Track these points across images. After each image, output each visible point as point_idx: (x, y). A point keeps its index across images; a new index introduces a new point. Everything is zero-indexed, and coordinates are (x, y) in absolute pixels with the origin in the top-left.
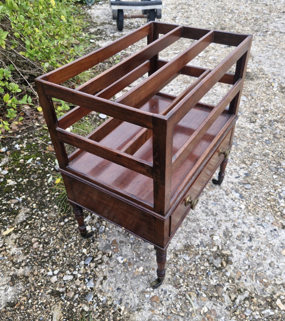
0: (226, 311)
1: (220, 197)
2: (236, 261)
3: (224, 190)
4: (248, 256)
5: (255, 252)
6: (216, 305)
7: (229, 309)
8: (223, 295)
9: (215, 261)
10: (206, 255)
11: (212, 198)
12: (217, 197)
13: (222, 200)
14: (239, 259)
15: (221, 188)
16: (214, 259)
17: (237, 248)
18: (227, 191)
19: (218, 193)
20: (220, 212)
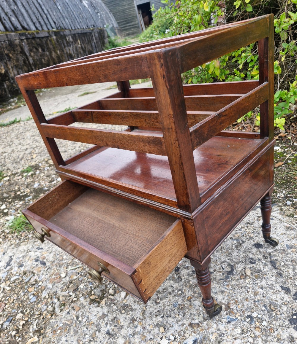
0: (55, 290)
1: (188, 314)
2: (90, 309)
3: (201, 322)
4: (90, 323)
5: (91, 333)
6: (62, 284)
7: (55, 294)
8: (67, 291)
9: (99, 289)
10: (109, 284)
11: (187, 303)
12: (187, 310)
13: (181, 316)
14: (91, 314)
15: (205, 319)
16: (101, 289)
17: (104, 314)
18: (198, 327)
19: (195, 312)
20: (161, 308)
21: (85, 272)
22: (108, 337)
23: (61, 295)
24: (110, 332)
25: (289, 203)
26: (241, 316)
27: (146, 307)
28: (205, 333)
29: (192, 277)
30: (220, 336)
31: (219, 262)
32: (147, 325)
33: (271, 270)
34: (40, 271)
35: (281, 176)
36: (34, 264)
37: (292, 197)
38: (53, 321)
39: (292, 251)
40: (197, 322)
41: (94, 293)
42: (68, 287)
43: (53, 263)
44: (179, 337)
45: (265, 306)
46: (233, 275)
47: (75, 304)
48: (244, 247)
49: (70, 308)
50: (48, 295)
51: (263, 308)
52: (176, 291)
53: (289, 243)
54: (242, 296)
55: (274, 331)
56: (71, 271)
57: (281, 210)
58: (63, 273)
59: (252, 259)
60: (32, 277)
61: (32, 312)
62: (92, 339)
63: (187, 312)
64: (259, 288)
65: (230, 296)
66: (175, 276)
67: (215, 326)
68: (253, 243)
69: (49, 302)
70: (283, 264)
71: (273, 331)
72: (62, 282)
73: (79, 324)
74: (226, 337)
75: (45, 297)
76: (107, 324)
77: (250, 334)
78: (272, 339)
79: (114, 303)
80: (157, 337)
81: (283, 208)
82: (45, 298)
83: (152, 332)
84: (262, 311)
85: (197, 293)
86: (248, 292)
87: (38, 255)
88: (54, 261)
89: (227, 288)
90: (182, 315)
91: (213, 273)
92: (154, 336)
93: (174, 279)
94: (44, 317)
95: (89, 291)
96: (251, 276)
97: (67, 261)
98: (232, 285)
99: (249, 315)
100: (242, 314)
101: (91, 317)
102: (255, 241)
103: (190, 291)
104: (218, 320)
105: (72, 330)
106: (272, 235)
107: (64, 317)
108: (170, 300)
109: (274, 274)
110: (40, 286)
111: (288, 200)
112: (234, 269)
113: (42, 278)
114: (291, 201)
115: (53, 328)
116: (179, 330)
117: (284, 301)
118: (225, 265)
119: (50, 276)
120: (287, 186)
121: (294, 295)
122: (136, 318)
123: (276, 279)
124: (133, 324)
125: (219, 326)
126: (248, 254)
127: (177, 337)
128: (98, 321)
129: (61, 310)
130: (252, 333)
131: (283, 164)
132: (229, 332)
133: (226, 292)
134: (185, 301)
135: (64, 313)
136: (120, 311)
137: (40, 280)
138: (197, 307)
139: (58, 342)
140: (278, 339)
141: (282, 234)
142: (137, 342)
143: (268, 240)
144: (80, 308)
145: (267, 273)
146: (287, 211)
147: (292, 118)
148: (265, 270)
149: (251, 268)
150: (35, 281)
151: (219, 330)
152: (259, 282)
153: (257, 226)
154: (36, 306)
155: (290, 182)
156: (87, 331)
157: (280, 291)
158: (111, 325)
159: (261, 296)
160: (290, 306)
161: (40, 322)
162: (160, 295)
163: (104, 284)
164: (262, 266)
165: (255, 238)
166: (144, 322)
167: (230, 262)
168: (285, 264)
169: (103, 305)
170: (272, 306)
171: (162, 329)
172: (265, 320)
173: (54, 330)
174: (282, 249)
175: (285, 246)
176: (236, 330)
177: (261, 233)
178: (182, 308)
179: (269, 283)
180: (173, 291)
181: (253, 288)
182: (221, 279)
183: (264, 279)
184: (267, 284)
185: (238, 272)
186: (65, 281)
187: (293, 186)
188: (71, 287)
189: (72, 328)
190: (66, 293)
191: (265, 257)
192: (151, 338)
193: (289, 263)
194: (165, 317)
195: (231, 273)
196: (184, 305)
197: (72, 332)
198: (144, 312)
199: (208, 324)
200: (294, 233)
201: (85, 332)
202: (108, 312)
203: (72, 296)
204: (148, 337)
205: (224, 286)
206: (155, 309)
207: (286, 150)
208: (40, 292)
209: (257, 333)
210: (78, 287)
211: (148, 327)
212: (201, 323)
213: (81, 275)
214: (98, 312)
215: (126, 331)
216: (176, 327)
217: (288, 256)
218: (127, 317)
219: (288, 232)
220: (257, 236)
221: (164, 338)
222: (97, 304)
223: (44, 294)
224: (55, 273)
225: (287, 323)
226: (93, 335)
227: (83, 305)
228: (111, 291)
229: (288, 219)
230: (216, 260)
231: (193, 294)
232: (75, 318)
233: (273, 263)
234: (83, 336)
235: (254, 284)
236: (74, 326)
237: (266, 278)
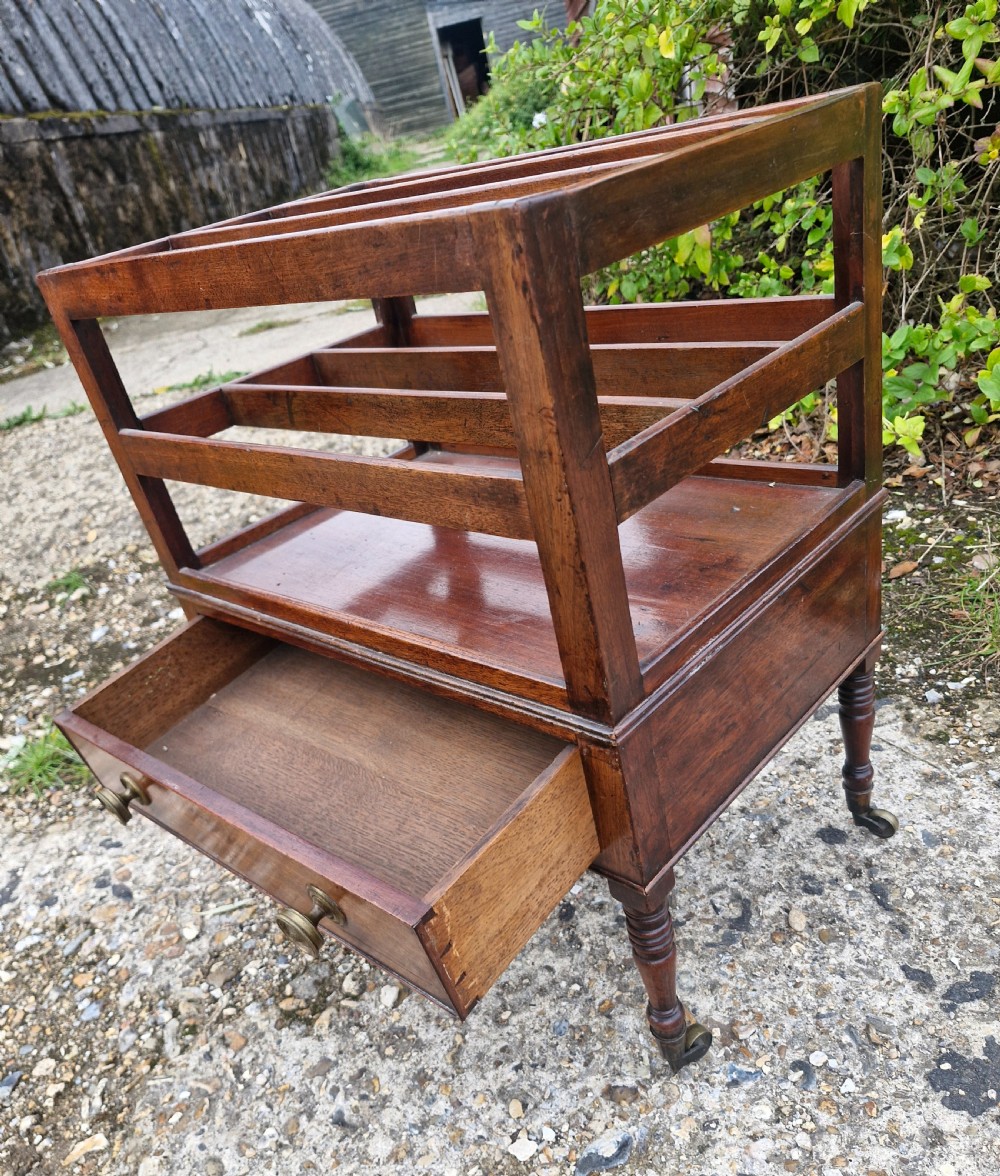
0: (164, 983)
1: (600, 1059)
2: (279, 1042)
3: (644, 1085)
4: (281, 1089)
5: (283, 1122)
6: (188, 961)
7: (162, 993)
8: (204, 986)
9: (309, 979)
10: (341, 962)
11: (597, 1023)
12: (599, 1046)
13: (578, 1066)
14: (283, 1058)
15: (655, 1074)
16: (316, 978)
17: (325, 1061)
18: (634, 1100)
19: (624, 1052)
20: (511, 1040)
21: (262, 923)
22: (338, 1132)
23: (182, 997)
24: (346, 1118)
25: (933, 695)
26: (772, 1062)
27: (463, 1036)
28: (657, 1119)
29: (615, 938)
30: (705, 1128)
31: (702, 890)
32: (466, 1093)
33: (872, 914)
34: (114, 919)
35: (909, 607)
36: (94, 897)
37: (943, 677)
38: (158, 1082)
39: (942, 855)
40: (630, 1082)
41: (294, 990)
42: (206, 973)
43: (156, 891)
44: (571, 1133)
45: (850, 1030)
46: (748, 929)
47: (231, 1027)
48: (787, 840)
49: (213, 1041)
50: (141, 999)
51: (846, 1039)
52: (563, 984)
53: (932, 828)
54: (776, 998)
55: (880, 1113)
56: (216, 920)
57: (908, 718)
58: (191, 924)
59: (811, 878)
60: (86, 939)
61: (88, 1053)
62: (286, 1142)
63: (598, 1051)
64: (834, 972)
65: (738, 999)
66: (561, 935)
67: (688, 1095)
68: (815, 827)
69: (143, 1020)
70: (910, 894)
71: (874, 1111)
72: (187, 955)
73: (243, 1091)
74: (724, 1130)
75: (131, 1003)
76: (335, 1091)
77: (800, 1122)
78: (873, 1139)
79: (358, 1025)
80: (500, 1131)
81: (913, 711)
82: (129, 1007)
83: (485, 1117)
84: (843, 1046)
85: (632, 988)
86: (797, 985)
87: (105, 867)
88: (159, 887)
89: (729, 972)
90: (583, 1060)
91: (683, 924)
92: (490, 1130)
93: (555, 946)
94: (126, 1070)
95: (275, 984)
96: (806, 935)
97: (204, 885)
98: (745, 965)
99: (800, 1062)
100: (777, 1056)
101: (284, 1068)
102: (823, 821)
103: (608, 984)
104: (700, 1076)
105: (220, 1112)
106: (877, 800)
107: (195, 1070)
108: (543, 1013)
109: (881, 927)
110: (113, 967)
111: (932, 686)
112: (753, 910)
113: (121, 941)
114: (940, 689)
115: (155, 1105)
116: (571, 1111)
117: (914, 1013)
118: (721, 897)
119: (147, 936)
120: (929, 641)
121: (945, 997)
122: (430, 1072)
123: (887, 944)
124: (422, 1091)
125: (700, 1097)
126: (799, 862)
127: (566, 1133)
128: (307, 1081)
129: (185, 1049)
130: (809, 1118)
131: (915, 569)
132: (733, 1114)
133: (726, 985)
134: (593, 1014)
135: (194, 1057)
136: (379, 1049)
137: (115, 947)
138: (631, 1034)
139: (174, 1152)
140: (893, 1136)
141: (910, 798)
142: (435, 1149)
143: (864, 816)
144: (247, 1041)
145: (859, 923)
146: (928, 723)
147: (947, 415)
148: (853, 914)
149: (806, 908)
150: (97, 953)
151: (702, 1108)
152: (833, 952)
153: (828, 771)
154: (99, 1034)
155: (939, 628)
156: (271, 1116)
157: (899, 984)
158: (348, 1094)
159: (840, 999)
160: (932, 1030)
161: (113, 1087)
162: (509, 998)
163: (326, 960)
164: (842, 902)
165: (823, 810)
166: (457, 1084)
167: (741, 889)
168: (917, 893)
169: (324, 1031)
170: (873, 1032)
171: (515, 1107)
172: (852, 1077)
173: (161, 1114)
174: (909, 845)
175: (919, 836)
176: (756, 1109)
177: (842, 793)
178: (580, 1037)
179: (863, 957)
180: (554, 982)
181: (813, 974)
182: (709, 945)
183: (848, 946)
184: (860, 961)
185: (765, 921)
186: (198, 953)
187: (947, 639)
188: (218, 971)
189: (220, 1105)
190: (198, 992)
191: (854, 874)
192: (481, 1137)
193: (931, 891)
194: (526, 1067)
195: (742, 923)
196: (588, 1029)
197: (219, 1119)
198: (456, 1054)
199: (666, 1089)
200: (949, 793)
201: (264, 1117)
202: (341, 1052)
203: (219, 1003)
204: (471, 1134)
205: (719, 965)
206: (495, 1042)
207: (927, 521)
208: (111, 989)
209: (825, 1119)
210: (239, 972)
211: (469, 1101)
212: (644, 1087)
213: (250, 932)
214: (306, 1052)
215: (399, 1115)
216: (563, 1099)
217: (927, 868)
218: (403, 1068)
219: (929, 792)
220: (827, 805)
221: (522, 1135)
222: (304, 1027)
223: (128, 996)
224: (162, 927)
225: (920, 1085)
226: (289, 1127)
227: (256, 1029)
228: (349, 986)
229: (929, 749)
230: (696, 883)
231: (618, 993)
232: (230, 1071)
233: (879, 893)
234: (258, 1133)
235: (815, 959)
236: (227, 1098)
237: (855, 940)
